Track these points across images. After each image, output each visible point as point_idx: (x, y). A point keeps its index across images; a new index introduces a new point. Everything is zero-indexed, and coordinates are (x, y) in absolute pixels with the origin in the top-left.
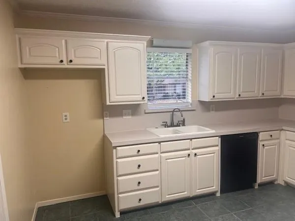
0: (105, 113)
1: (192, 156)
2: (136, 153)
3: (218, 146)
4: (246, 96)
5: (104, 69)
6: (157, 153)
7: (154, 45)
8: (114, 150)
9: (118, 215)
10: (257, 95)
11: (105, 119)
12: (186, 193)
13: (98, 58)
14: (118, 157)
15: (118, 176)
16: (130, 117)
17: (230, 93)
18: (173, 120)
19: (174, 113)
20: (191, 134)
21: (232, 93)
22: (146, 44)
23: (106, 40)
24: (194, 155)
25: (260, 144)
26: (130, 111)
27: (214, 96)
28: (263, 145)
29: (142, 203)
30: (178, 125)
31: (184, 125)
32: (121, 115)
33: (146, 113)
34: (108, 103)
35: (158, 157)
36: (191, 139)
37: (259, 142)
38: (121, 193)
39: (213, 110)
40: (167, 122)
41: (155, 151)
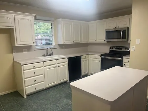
0: (13, 50)
1: (57, 67)
2: (33, 68)
3: (67, 62)
4: (76, 42)
5: (13, 29)
6: (42, 67)
7: (37, 19)
8: (22, 67)
9: (25, 97)
10: (80, 42)
11: (14, 53)
12: (55, 83)
13: (10, 23)
14: (24, 70)
15: (24, 79)
16: (27, 52)
17: (70, 41)
18: (47, 53)
19: (48, 50)
20: (56, 58)
21: (71, 41)
22: (33, 18)
23: (14, 15)
24: (58, 66)
25: (82, 60)
26: (27, 49)
27: (64, 42)
28: (83, 61)
29: (37, 89)
30: (50, 55)
31: (52, 55)
32: (22, 51)
33: (34, 50)
34: (16, 45)
35: (43, 68)
36: (57, 60)
37: (81, 60)
38: (27, 86)
39: (64, 48)
40: (45, 54)
41: (42, 66)
